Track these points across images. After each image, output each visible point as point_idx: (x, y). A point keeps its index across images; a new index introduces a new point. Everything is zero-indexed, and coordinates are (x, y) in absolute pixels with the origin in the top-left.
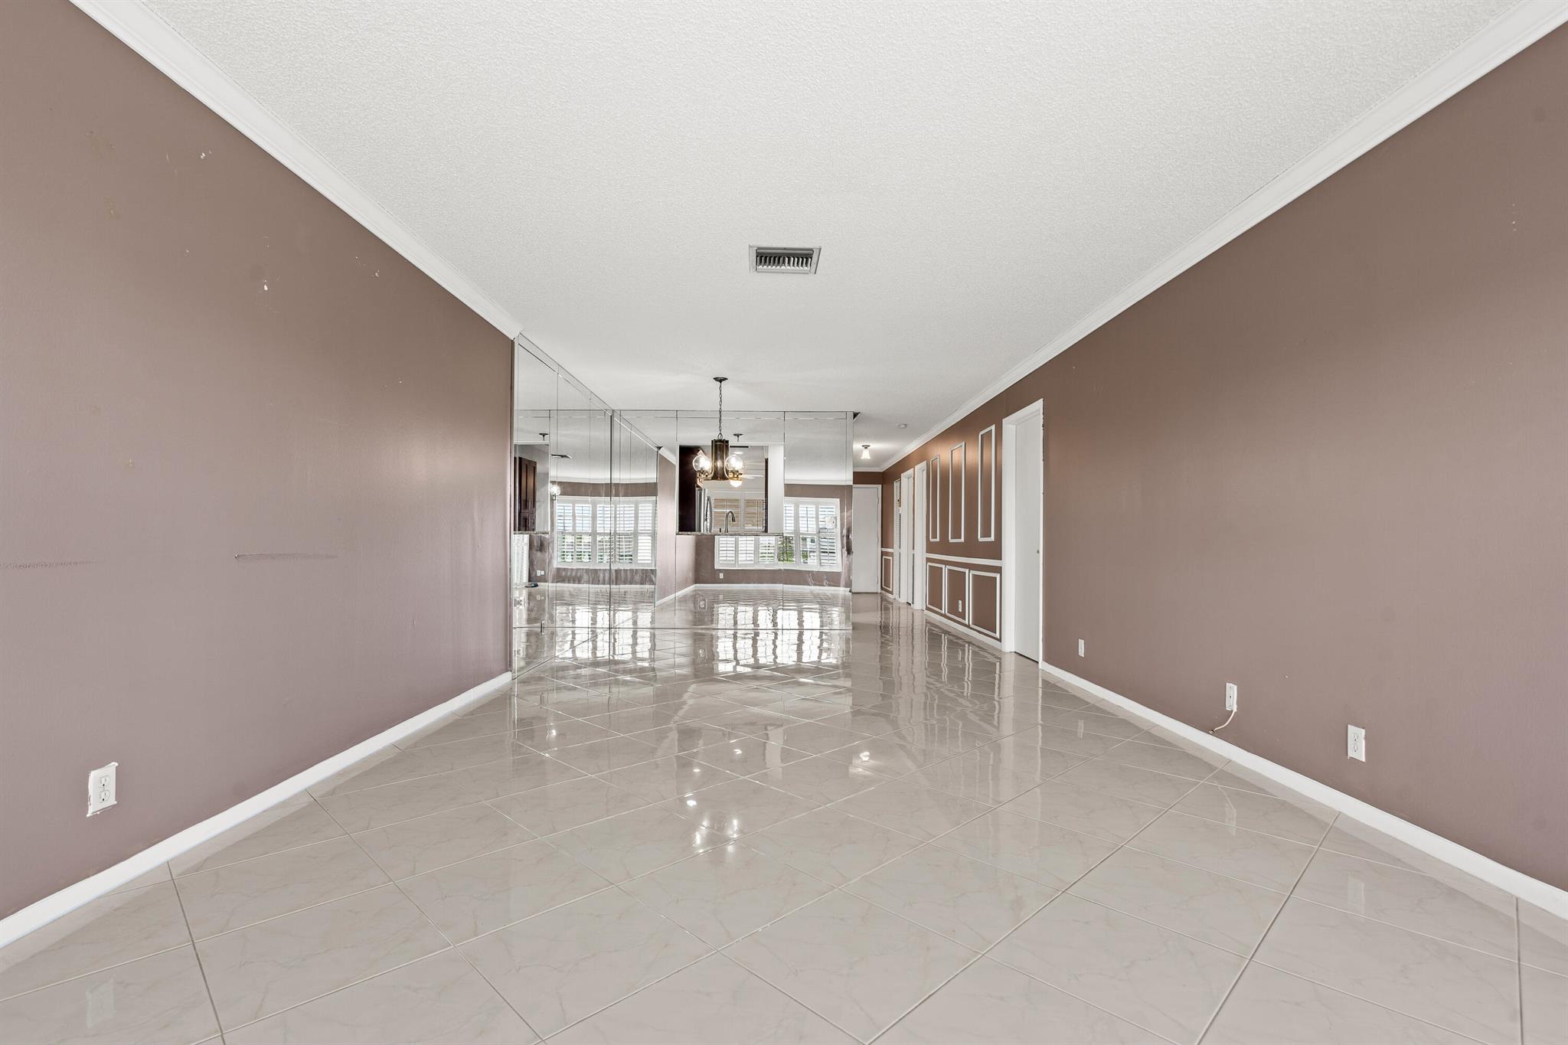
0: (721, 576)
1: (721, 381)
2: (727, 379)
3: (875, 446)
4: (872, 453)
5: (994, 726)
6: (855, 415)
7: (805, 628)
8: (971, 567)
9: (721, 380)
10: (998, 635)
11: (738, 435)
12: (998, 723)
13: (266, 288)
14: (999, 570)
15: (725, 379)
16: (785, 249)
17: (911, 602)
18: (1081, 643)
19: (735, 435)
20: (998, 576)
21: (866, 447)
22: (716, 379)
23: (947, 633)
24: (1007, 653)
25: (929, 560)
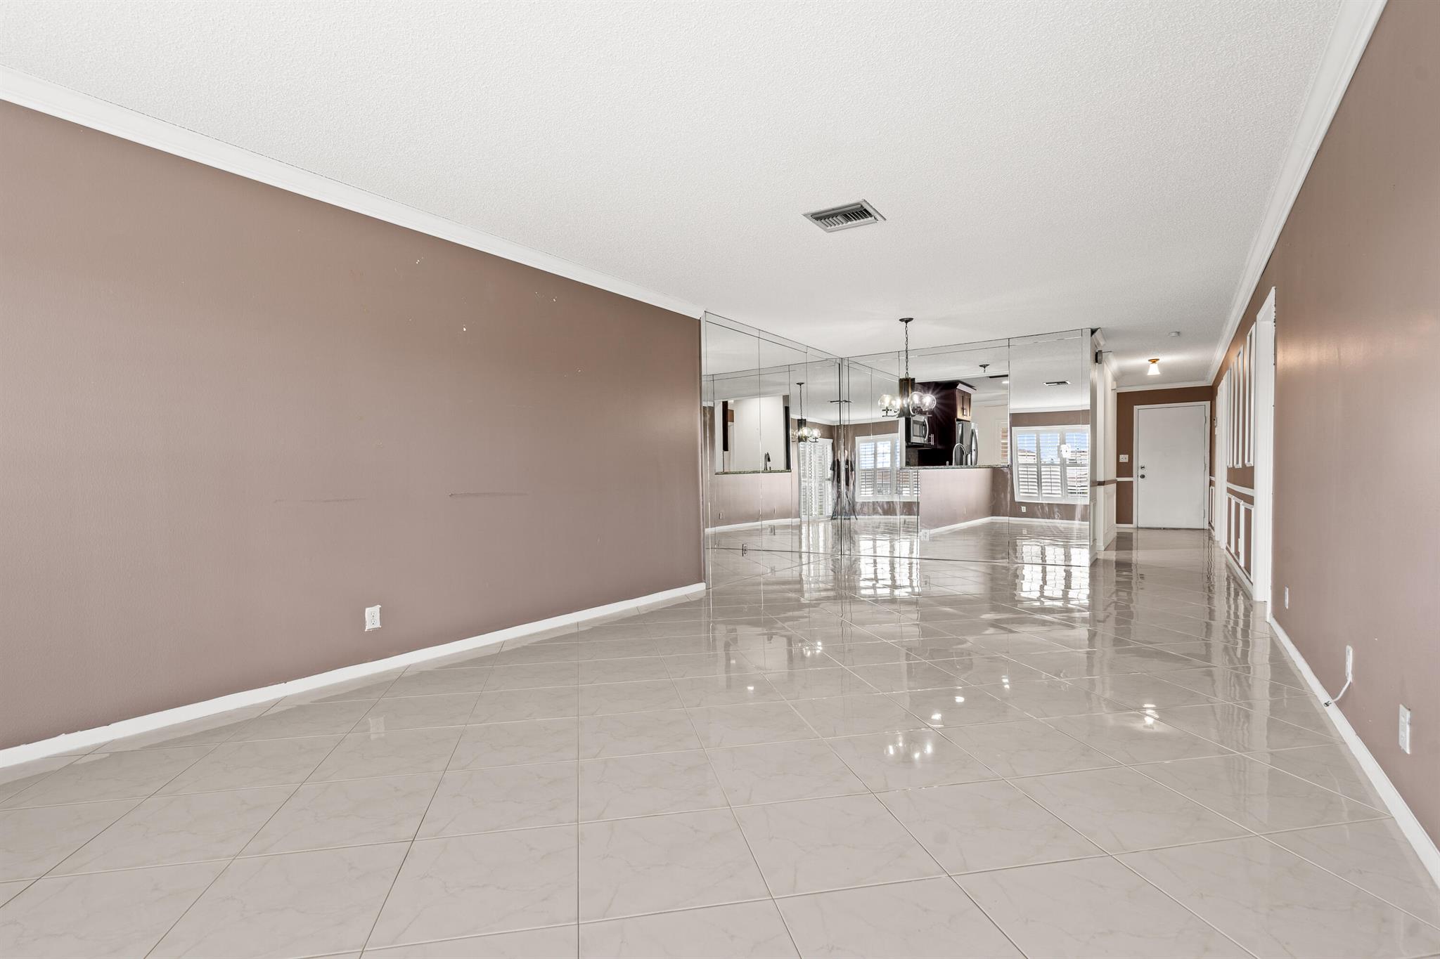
0: (1024, 509)
2: (912, 319)
3: (1167, 359)
4: (1162, 367)
6: (1093, 332)
7: (1048, 563)
8: (1243, 497)
9: (907, 321)
11: (984, 366)
13: (465, 330)
15: (911, 319)
16: (833, 209)
18: (1287, 592)
19: (981, 366)
20: (1252, 508)
21: (1154, 361)
22: (901, 320)
24: (1258, 603)
25: (1228, 489)
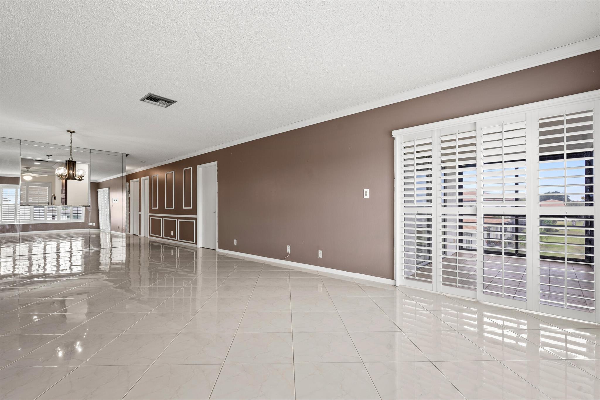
1: (71, 132)
5: (194, 274)
6: (127, 155)
8: (178, 218)
10: (195, 242)
12: (196, 272)
14: (196, 219)
15: (74, 132)
17: (138, 234)
18: (235, 241)
20: (195, 221)
22: (68, 131)
23: (162, 244)
24: (199, 248)
25: (150, 216)
